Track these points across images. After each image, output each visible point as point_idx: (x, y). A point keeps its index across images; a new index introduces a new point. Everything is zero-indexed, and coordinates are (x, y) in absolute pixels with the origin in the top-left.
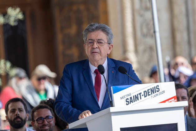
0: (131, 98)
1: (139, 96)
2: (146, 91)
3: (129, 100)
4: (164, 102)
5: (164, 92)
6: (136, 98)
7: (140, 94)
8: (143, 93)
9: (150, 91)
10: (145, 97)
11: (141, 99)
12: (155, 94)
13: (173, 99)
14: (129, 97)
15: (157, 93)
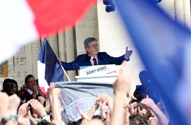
0: (89, 72)
1: (94, 71)
2: (98, 69)
3: (88, 73)
4: (109, 73)
5: (109, 69)
6: (93, 72)
7: (95, 70)
8: (97, 70)
9: (101, 68)
10: (98, 71)
11: (95, 72)
12: (103, 70)
13: (114, 72)
14: (88, 72)
15: (105, 69)
